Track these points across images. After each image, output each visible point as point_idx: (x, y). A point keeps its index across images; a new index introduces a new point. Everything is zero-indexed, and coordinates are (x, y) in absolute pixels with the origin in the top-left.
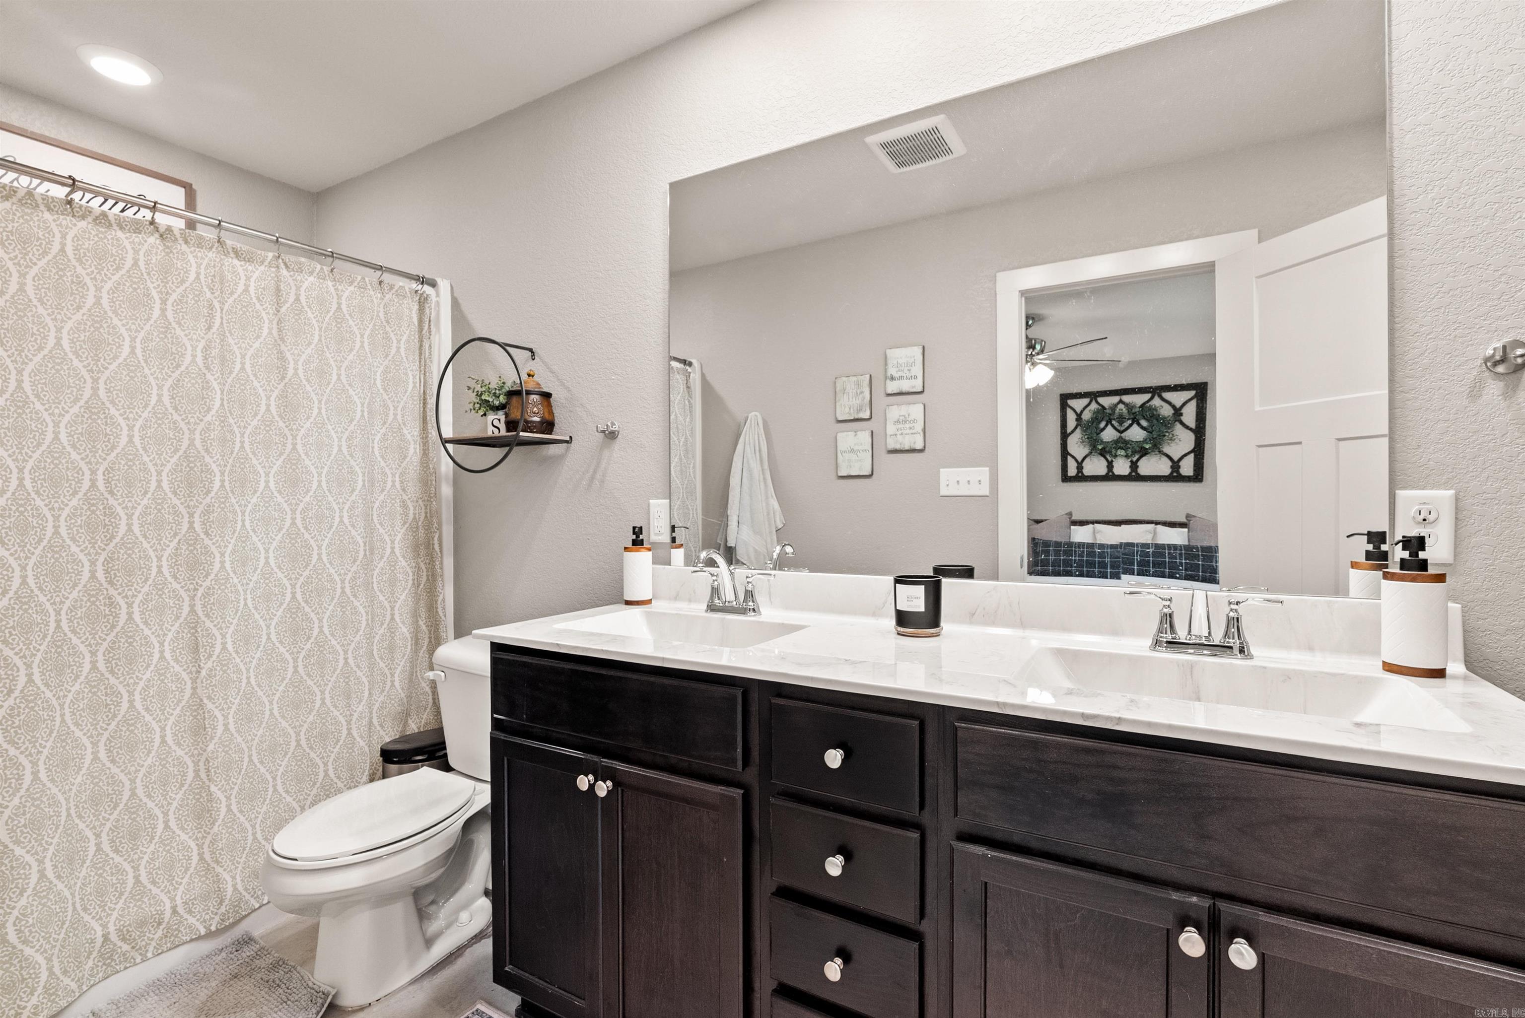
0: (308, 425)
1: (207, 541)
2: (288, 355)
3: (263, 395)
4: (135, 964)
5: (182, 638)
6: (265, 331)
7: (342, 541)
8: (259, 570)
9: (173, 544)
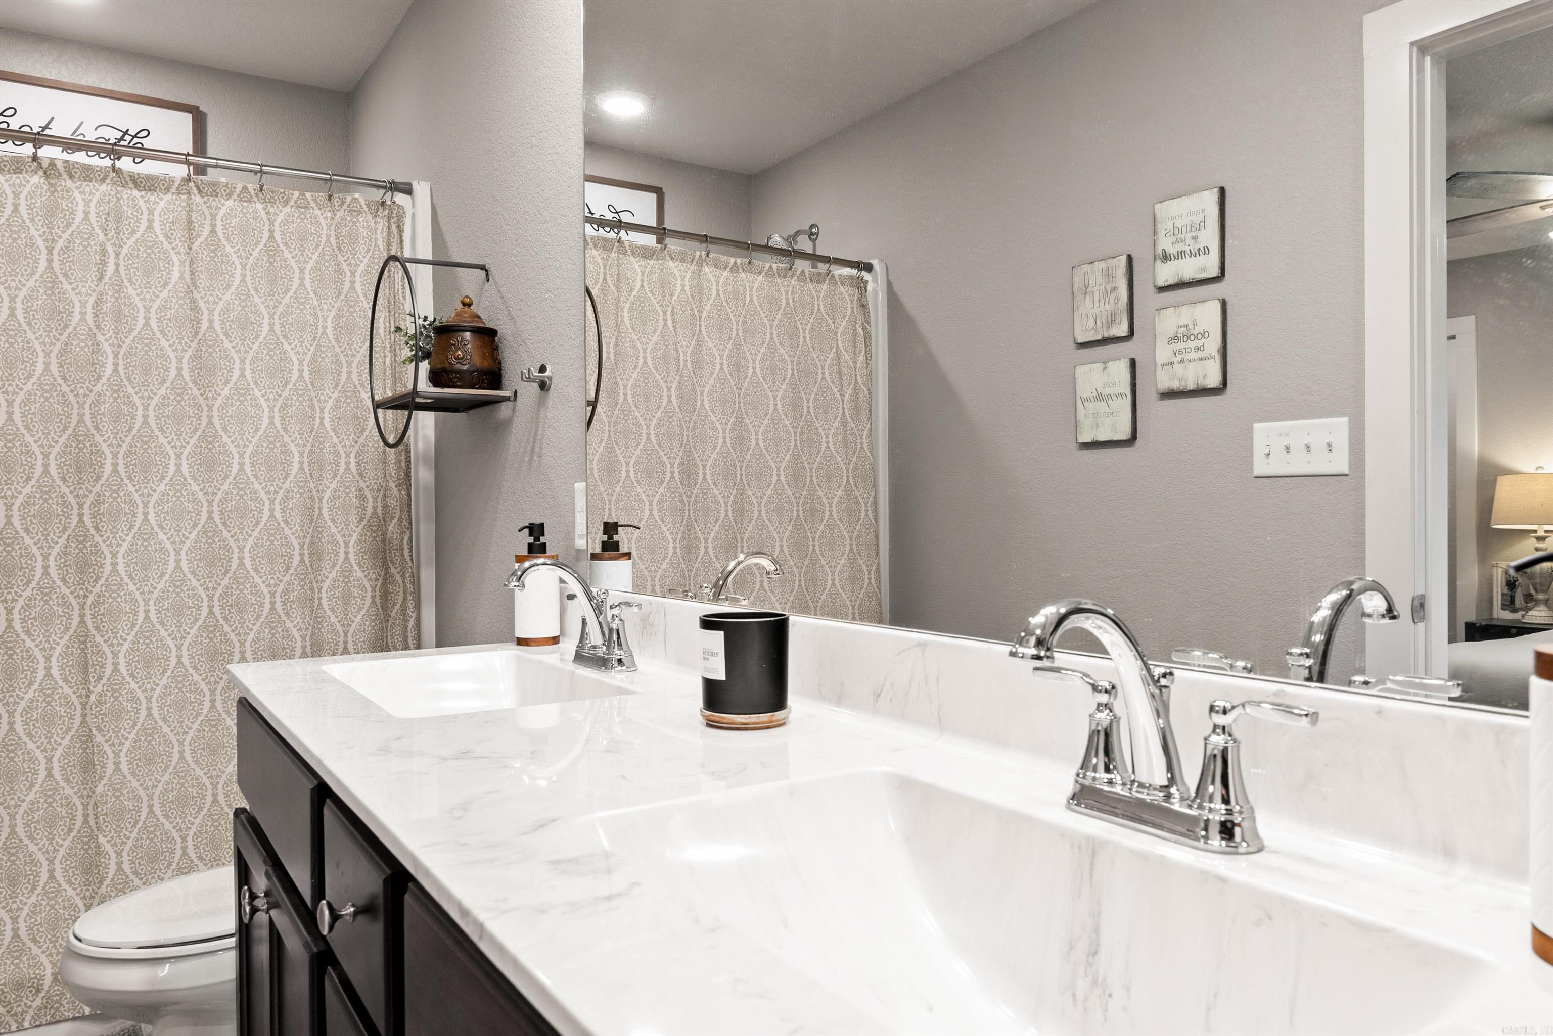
0: (226, 392)
1: (98, 539)
2: (202, 304)
3: (172, 356)
4: (10, 1032)
5: (72, 654)
6: (175, 275)
7: (272, 542)
8: (167, 576)
9: (62, 541)
